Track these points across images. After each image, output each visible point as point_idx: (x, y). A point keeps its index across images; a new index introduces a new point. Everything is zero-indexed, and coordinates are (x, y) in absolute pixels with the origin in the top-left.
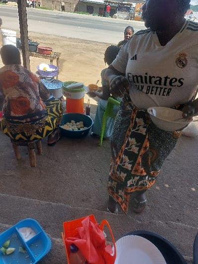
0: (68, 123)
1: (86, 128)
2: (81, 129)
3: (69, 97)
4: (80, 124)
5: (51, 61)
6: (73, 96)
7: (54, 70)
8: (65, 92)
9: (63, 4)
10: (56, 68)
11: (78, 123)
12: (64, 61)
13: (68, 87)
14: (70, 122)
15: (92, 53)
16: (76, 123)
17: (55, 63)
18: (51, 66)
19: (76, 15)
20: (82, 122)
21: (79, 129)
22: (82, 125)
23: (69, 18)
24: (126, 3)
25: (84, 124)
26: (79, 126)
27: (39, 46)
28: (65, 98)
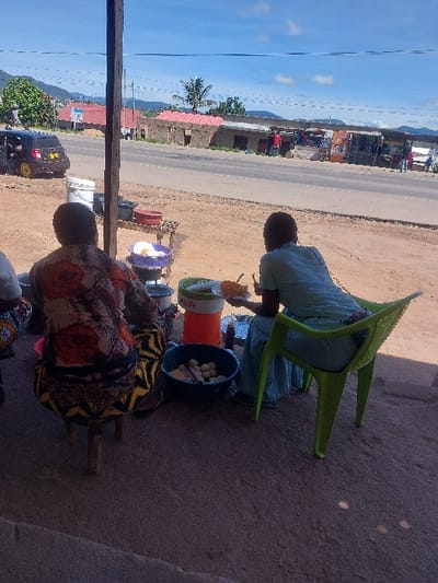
1: (221, 379)
2: (212, 381)
3: (191, 309)
4: (209, 367)
5: (159, 238)
6: (201, 307)
7: (162, 254)
8: (184, 298)
9: (188, 133)
10: (166, 250)
11: (205, 366)
12: (184, 237)
13: (190, 288)
16: (199, 365)
17: (165, 241)
18: (158, 247)
20: (212, 365)
21: (207, 380)
22: (214, 372)
25: (217, 369)
26: (207, 374)
27: (136, 209)
28: (182, 310)
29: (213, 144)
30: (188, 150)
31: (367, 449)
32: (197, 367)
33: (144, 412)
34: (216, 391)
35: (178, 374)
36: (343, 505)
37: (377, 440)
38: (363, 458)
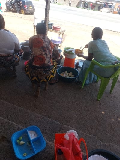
0: (63, 73)
2: (71, 77)
3: (67, 57)
5: (59, 35)
6: (70, 57)
8: (65, 53)
9: (70, 2)
10: (61, 39)
12: (66, 35)
13: (67, 51)
16: (68, 73)
18: (59, 38)
21: (69, 77)
23: (73, 10)
24: (110, 2)
25: (72, 74)
26: (70, 75)
28: (64, 57)
29: (78, 6)
30: (70, 7)
33: (52, 84)
34: (72, 80)
35: (61, 75)
37: (115, 97)
38: (111, 101)
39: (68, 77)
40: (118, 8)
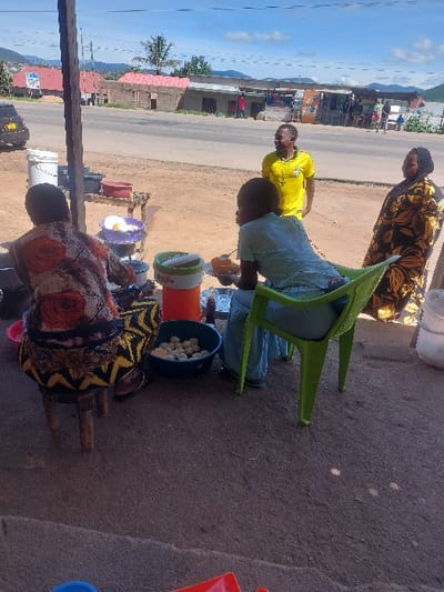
0: (164, 344)
1: (205, 354)
2: (195, 357)
3: (169, 285)
4: (191, 344)
5: (131, 211)
6: (179, 283)
7: (136, 228)
8: (162, 274)
9: (154, 96)
10: (139, 224)
11: (187, 343)
12: (157, 208)
13: (164, 264)
14: (168, 341)
15: (216, 192)
16: (181, 342)
17: (137, 213)
18: (130, 221)
19: (182, 117)
20: (195, 340)
21: (189, 356)
22: (196, 348)
23: (166, 123)
24: (285, 89)
25: (199, 345)
26: (189, 350)
27: (104, 181)
28: (159, 287)
29: (181, 107)
30: (155, 114)
31: (351, 412)
32: (179, 344)
35: (159, 353)
36: (336, 472)
39: (184, 358)
40: (312, 105)
